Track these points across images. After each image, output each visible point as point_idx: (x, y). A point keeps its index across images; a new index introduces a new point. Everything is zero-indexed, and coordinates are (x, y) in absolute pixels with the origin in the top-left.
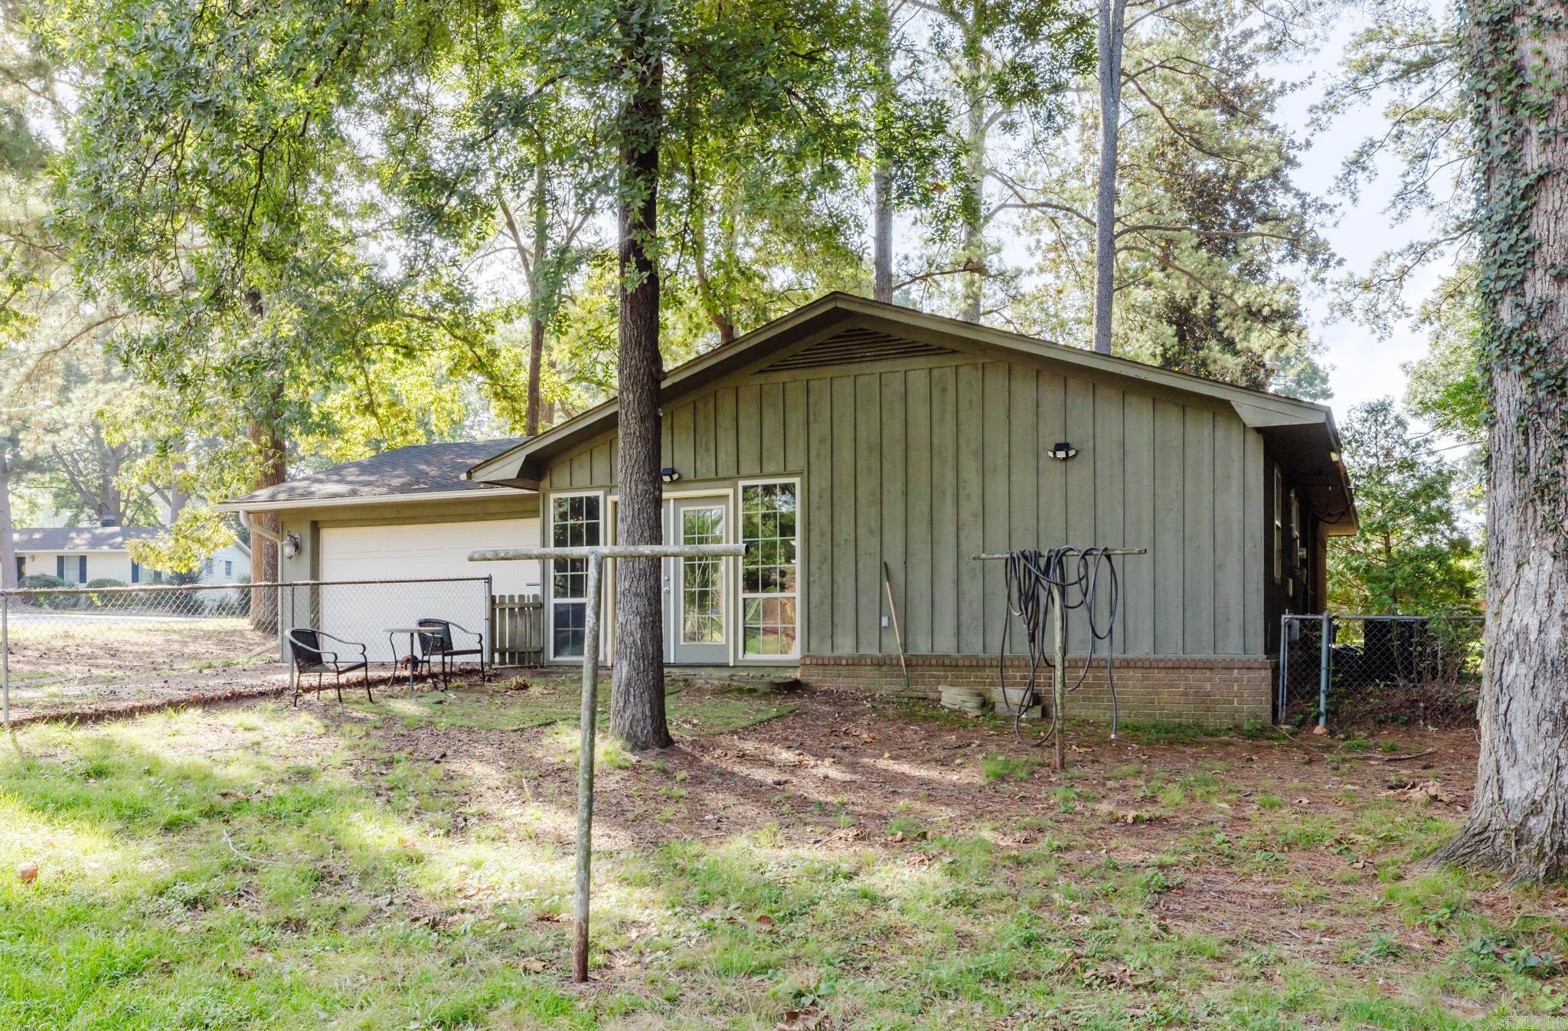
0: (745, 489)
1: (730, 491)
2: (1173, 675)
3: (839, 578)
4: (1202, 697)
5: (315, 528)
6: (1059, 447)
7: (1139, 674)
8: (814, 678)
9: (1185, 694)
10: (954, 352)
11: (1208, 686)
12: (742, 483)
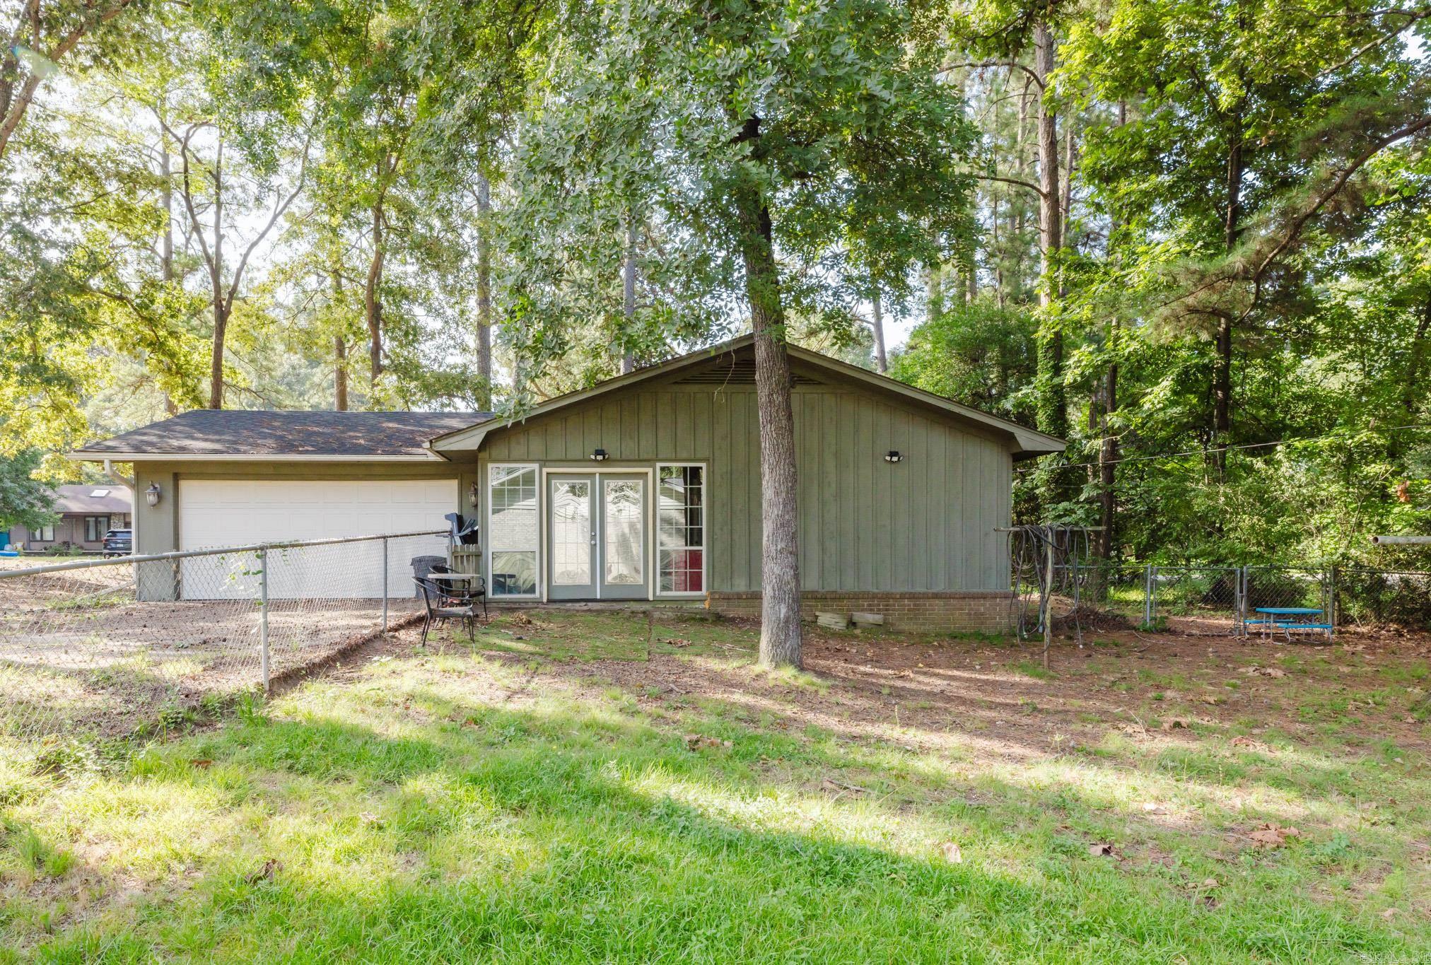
0: (663, 469)
1: (650, 471)
2: (963, 603)
3: (736, 537)
4: (978, 615)
5: (176, 477)
6: (892, 454)
7: (941, 603)
8: (721, 608)
9: (969, 614)
10: (820, 383)
11: (982, 609)
12: (659, 465)
